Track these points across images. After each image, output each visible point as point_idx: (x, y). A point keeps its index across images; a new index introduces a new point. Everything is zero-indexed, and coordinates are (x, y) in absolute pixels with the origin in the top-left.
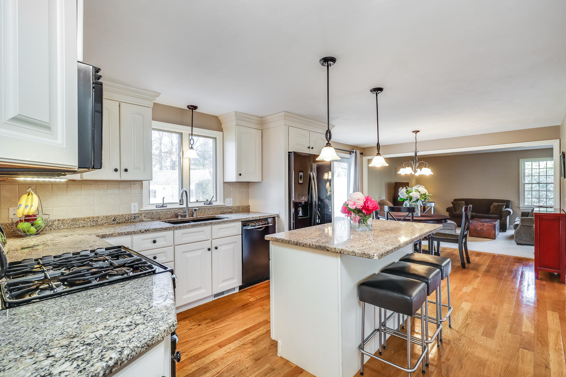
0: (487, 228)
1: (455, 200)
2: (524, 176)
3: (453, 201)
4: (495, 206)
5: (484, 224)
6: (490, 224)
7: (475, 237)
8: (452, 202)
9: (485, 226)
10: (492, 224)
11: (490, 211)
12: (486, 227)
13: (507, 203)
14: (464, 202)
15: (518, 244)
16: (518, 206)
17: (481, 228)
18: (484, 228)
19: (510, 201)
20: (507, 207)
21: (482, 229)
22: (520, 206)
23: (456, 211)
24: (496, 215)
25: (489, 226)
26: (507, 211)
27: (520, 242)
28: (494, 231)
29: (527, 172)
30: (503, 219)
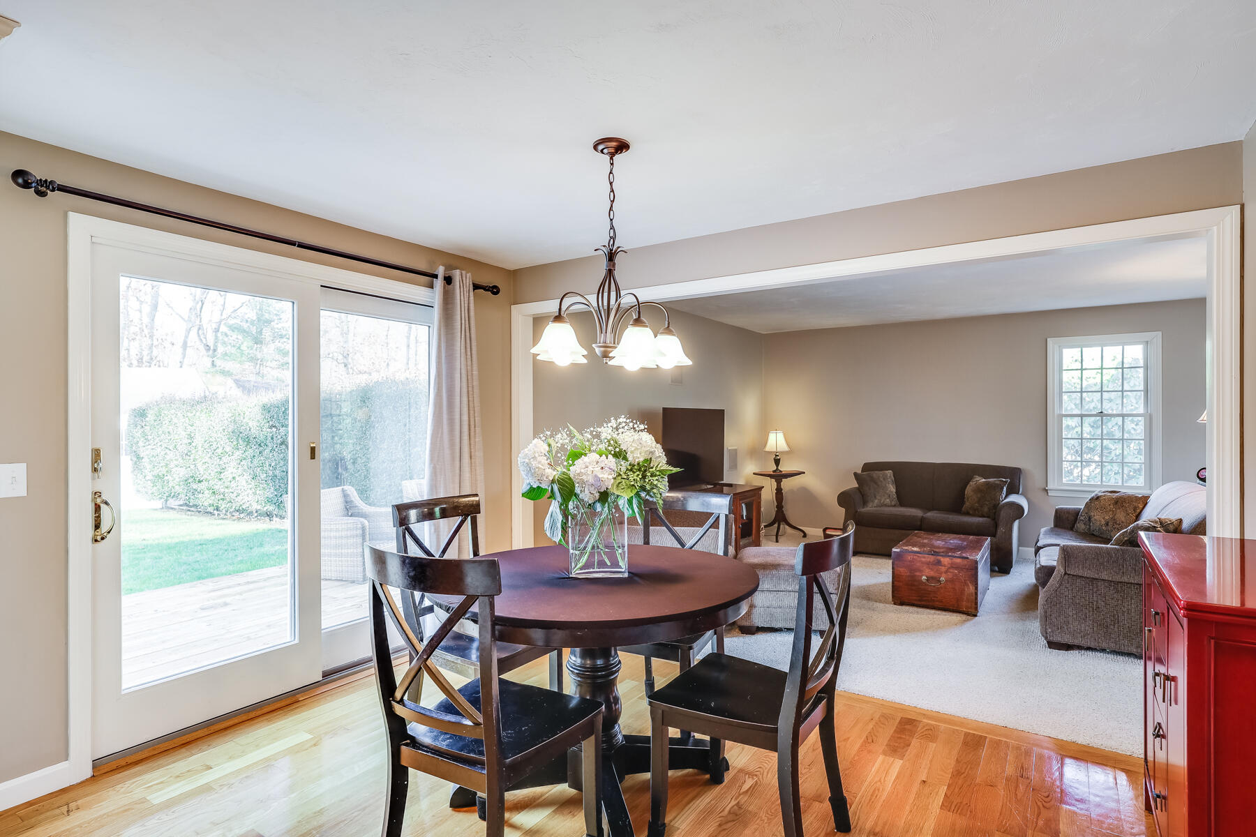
0: (950, 576)
1: (868, 467)
2: (1061, 393)
3: (859, 471)
4: (978, 489)
5: (942, 559)
6: (958, 561)
7: (913, 605)
8: (855, 474)
9: (943, 569)
10: (965, 562)
11: (963, 502)
12: (946, 572)
13: (1012, 478)
14: (889, 473)
15: (1053, 645)
16: (1044, 486)
17: (932, 574)
18: (941, 573)
19: (1019, 469)
20: (1013, 490)
21: (933, 578)
22: (1049, 487)
23: (865, 503)
24: (981, 519)
25: (956, 568)
26: (1013, 504)
27: (1057, 638)
28: (972, 588)
29: (1070, 379)
30: (1001, 530)
